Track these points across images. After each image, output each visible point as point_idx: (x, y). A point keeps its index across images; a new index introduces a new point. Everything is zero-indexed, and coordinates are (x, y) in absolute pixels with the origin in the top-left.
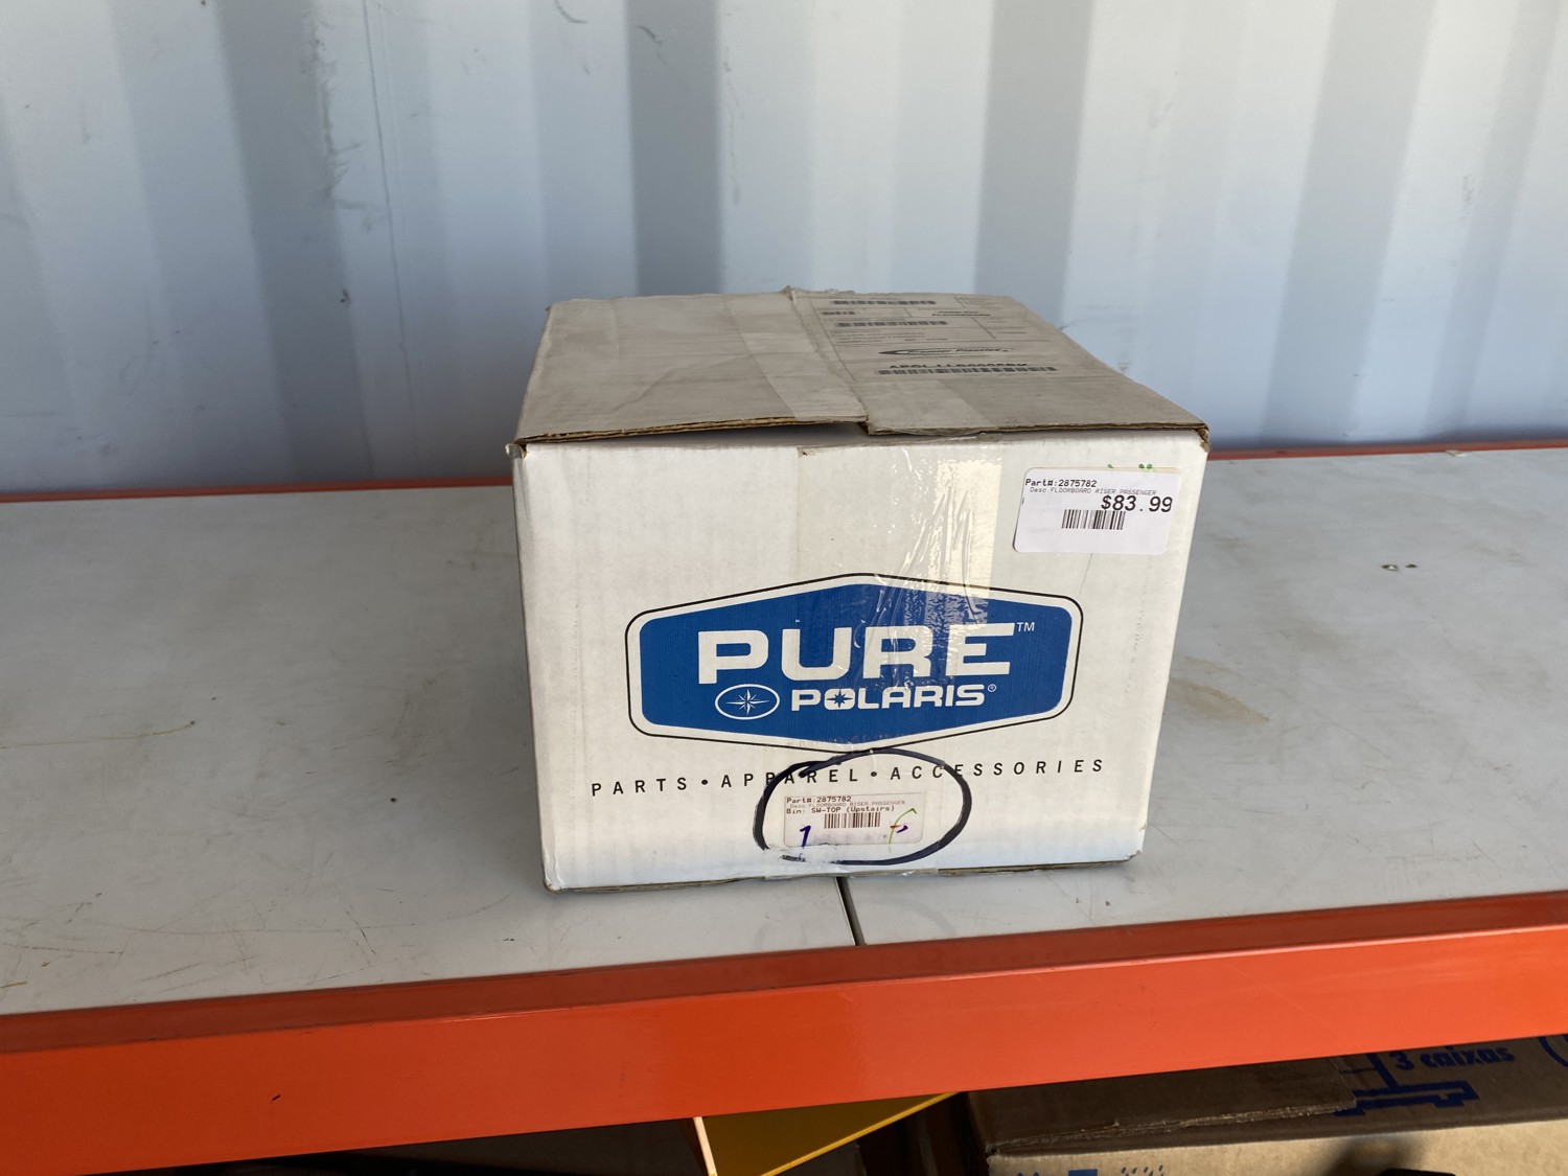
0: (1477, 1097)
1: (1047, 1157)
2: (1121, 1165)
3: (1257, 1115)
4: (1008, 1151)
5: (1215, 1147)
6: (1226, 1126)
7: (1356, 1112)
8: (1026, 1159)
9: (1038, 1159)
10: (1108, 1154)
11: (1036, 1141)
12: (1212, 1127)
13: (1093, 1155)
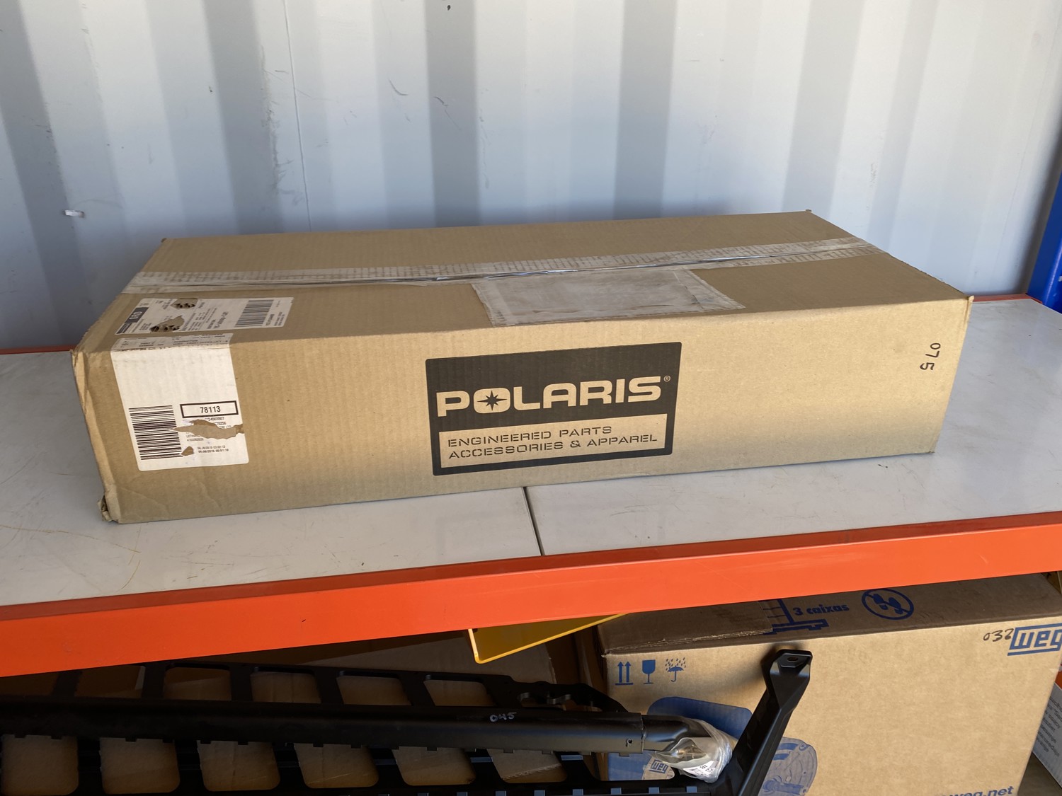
0: (828, 626)
1: (632, 654)
2: (666, 658)
3: (728, 635)
4: (615, 652)
5: (708, 649)
6: (714, 640)
7: (774, 632)
8: (623, 656)
9: (628, 655)
10: (660, 653)
11: (628, 648)
12: (708, 640)
13: (653, 653)
